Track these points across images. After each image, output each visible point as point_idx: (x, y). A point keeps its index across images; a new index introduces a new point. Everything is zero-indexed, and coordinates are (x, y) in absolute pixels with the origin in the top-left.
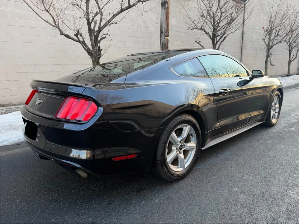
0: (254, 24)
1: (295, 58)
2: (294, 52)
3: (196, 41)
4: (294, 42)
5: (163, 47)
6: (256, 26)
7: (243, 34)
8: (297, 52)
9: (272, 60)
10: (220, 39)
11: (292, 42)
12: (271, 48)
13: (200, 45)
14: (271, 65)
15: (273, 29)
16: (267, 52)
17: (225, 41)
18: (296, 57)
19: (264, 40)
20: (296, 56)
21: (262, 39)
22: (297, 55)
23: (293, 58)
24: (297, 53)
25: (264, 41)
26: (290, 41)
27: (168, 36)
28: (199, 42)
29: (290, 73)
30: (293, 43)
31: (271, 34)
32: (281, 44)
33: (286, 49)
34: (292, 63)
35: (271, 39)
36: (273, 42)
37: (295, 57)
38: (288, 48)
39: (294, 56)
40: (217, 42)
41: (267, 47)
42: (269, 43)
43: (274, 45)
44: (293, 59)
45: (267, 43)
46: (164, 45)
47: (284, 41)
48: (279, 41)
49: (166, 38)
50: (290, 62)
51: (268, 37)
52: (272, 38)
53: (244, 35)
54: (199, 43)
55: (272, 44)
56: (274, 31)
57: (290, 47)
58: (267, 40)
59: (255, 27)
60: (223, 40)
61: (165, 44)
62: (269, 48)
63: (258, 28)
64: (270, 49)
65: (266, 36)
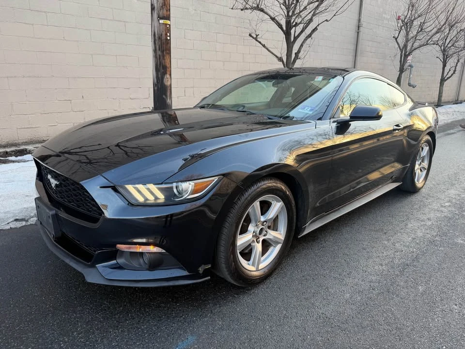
0: (381, 10)
1: (452, 75)
2: (451, 63)
3: (250, 35)
4: (452, 46)
5: (157, 42)
6: (386, 14)
7: (359, 27)
8: (457, 63)
9: (411, 76)
10: (302, 32)
11: (449, 45)
12: (409, 55)
13: (260, 42)
14: (410, 85)
15: (415, 19)
16: (401, 61)
17: (313, 36)
18: (454, 73)
19: (396, 39)
20: (455, 71)
21: (394, 37)
22: (455, 68)
23: (450, 75)
24: (456, 65)
25: (397, 41)
26: (445, 44)
27: (168, 18)
28: (257, 36)
29: (442, 101)
30: (450, 47)
31: (410, 28)
32: (429, 47)
33: (437, 57)
34: (445, 83)
35: (410, 37)
36: (413, 44)
37: (452, 72)
38: (441, 57)
39: (450, 70)
40: (296, 38)
41: (402, 52)
42: (405, 46)
43: (415, 49)
44: (448, 76)
45: (402, 45)
46: (160, 38)
47: (432, 42)
48: (423, 41)
49: (161, 21)
50: (443, 80)
51: (403, 32)
52: (411, 35)
53: (361, 29)
54: (256, 39)
55: (412, 46)
56: (416, 23)
57: (444, 55)
58: (401, 40)
59: (384, 15)
60: (310, 36)
61: (161, 35)
62: (405, 53)
63: (389, 17)
64: (406, 56)
65: (400, 32)
